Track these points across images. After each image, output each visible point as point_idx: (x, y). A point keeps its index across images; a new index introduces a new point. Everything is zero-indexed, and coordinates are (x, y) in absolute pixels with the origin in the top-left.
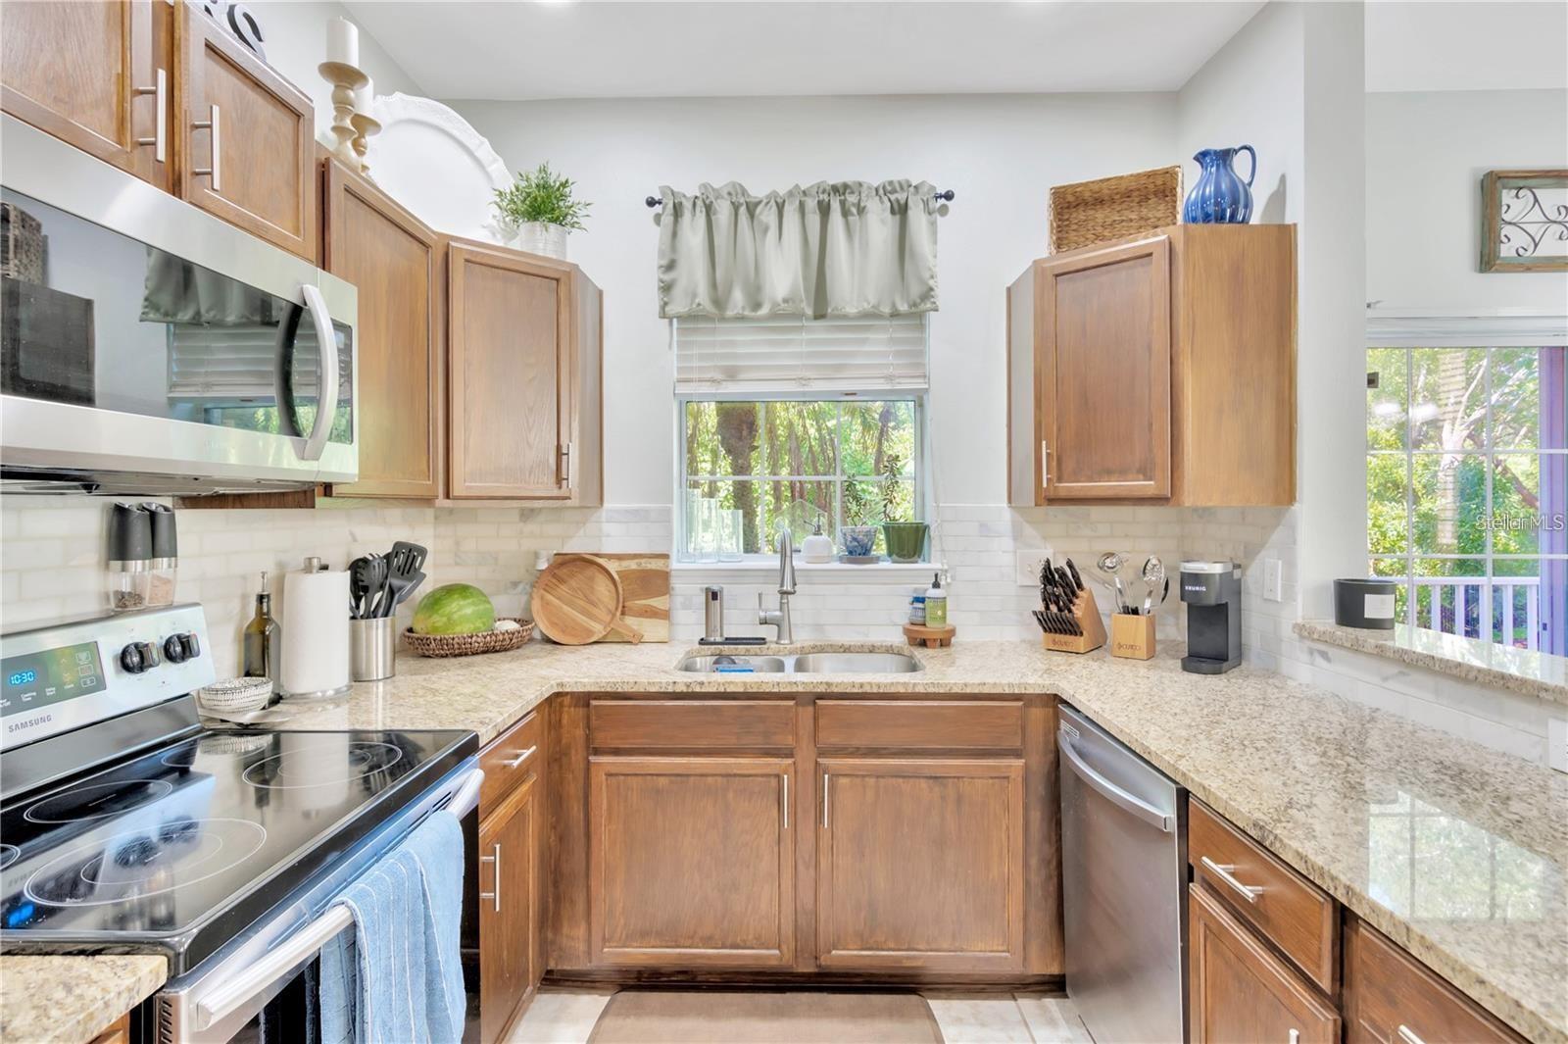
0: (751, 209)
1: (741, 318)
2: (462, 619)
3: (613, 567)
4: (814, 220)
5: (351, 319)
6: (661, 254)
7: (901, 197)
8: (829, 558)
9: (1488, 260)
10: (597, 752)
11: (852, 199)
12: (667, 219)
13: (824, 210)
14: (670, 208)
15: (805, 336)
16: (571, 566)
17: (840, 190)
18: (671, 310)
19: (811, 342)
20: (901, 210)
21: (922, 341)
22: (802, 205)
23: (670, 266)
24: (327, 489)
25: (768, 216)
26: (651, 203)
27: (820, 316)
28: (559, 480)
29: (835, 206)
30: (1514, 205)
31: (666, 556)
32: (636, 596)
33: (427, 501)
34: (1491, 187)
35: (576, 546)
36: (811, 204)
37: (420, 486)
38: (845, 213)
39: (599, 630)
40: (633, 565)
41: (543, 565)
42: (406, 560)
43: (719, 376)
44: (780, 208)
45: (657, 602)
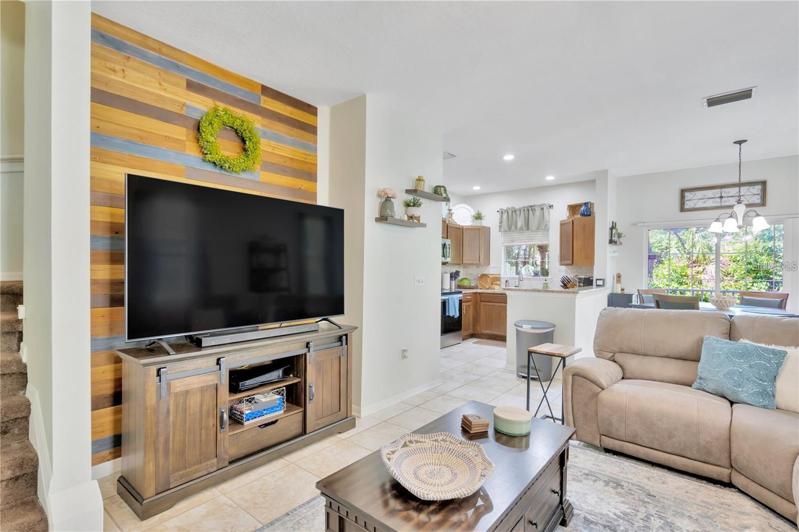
0: (515, 211)
1: (514, 231)
2: (466, 283)
3: (491, 276)
4: (526, 213)
5: (450, 243)
6: (499, 220)
7: (543, 207)
8: (531, 276)
9: (682, 209)
10: (482, 301)
11: (533, 208)
12: (501, 214)
13: (528, 210)
14: (501, 212)
15: (526, 233)
16: (484, 276)
17: (531, 206)
18: (501, 230)
19: (527, 235)
20: (542, 209)
21: (549, 234)
22: (524, 210)
23: (501, 223)
24: (447, 263)
25: (518, 212)
26: (498, 212)
27: (528, 230)
28: (480, 261)
29: (530, 209)
30: (688, 195)
31: (499, 275)
32: (494, 281)
33: (460, 264)
34: (683, 191)
35: (485, 273)
36: (526, 209)
37: (459, 262)
38: (532, 211)
39: (488, 287)
40: (494, 276)
41: (479, 276)
42: (457, 273)
43: (509, 241)
44: (520, 211)
45: (498, 283)
